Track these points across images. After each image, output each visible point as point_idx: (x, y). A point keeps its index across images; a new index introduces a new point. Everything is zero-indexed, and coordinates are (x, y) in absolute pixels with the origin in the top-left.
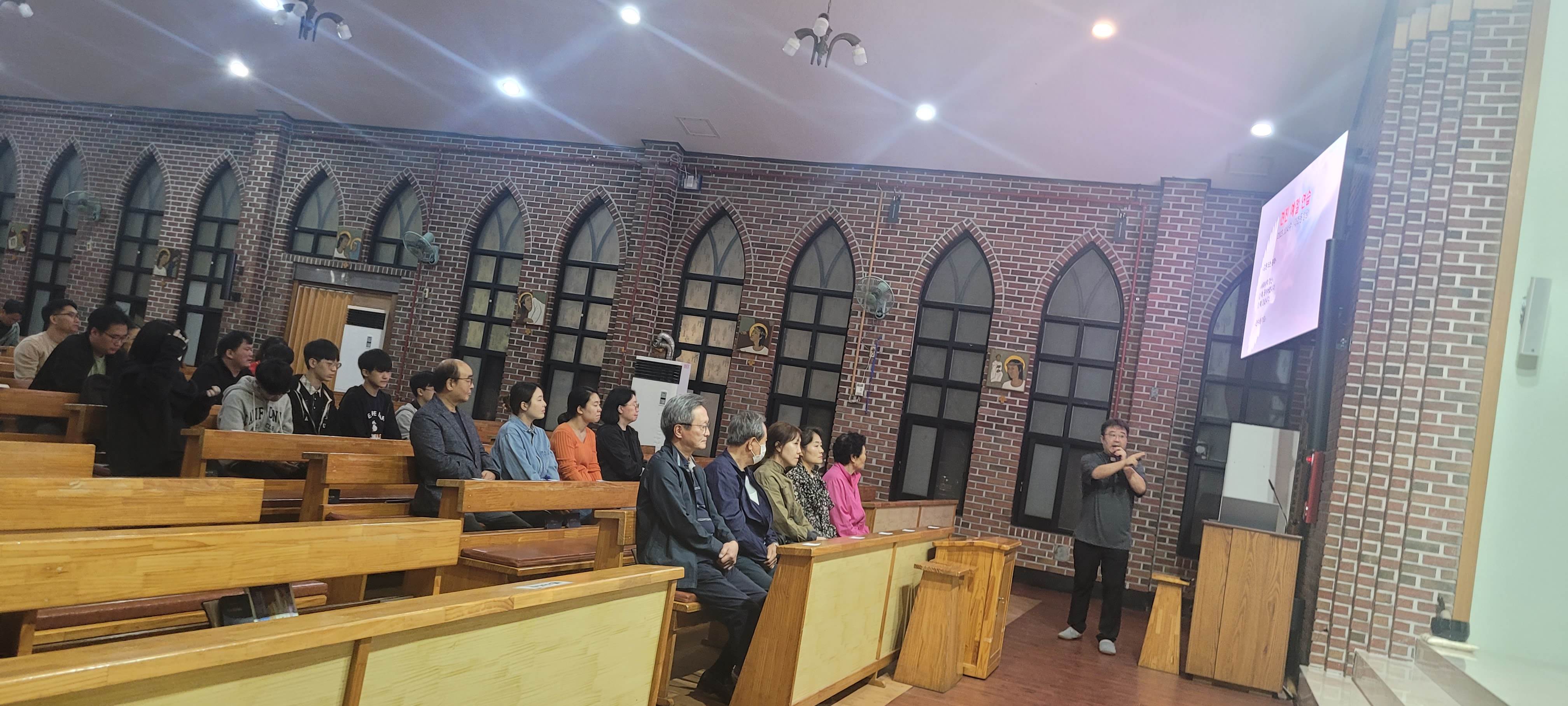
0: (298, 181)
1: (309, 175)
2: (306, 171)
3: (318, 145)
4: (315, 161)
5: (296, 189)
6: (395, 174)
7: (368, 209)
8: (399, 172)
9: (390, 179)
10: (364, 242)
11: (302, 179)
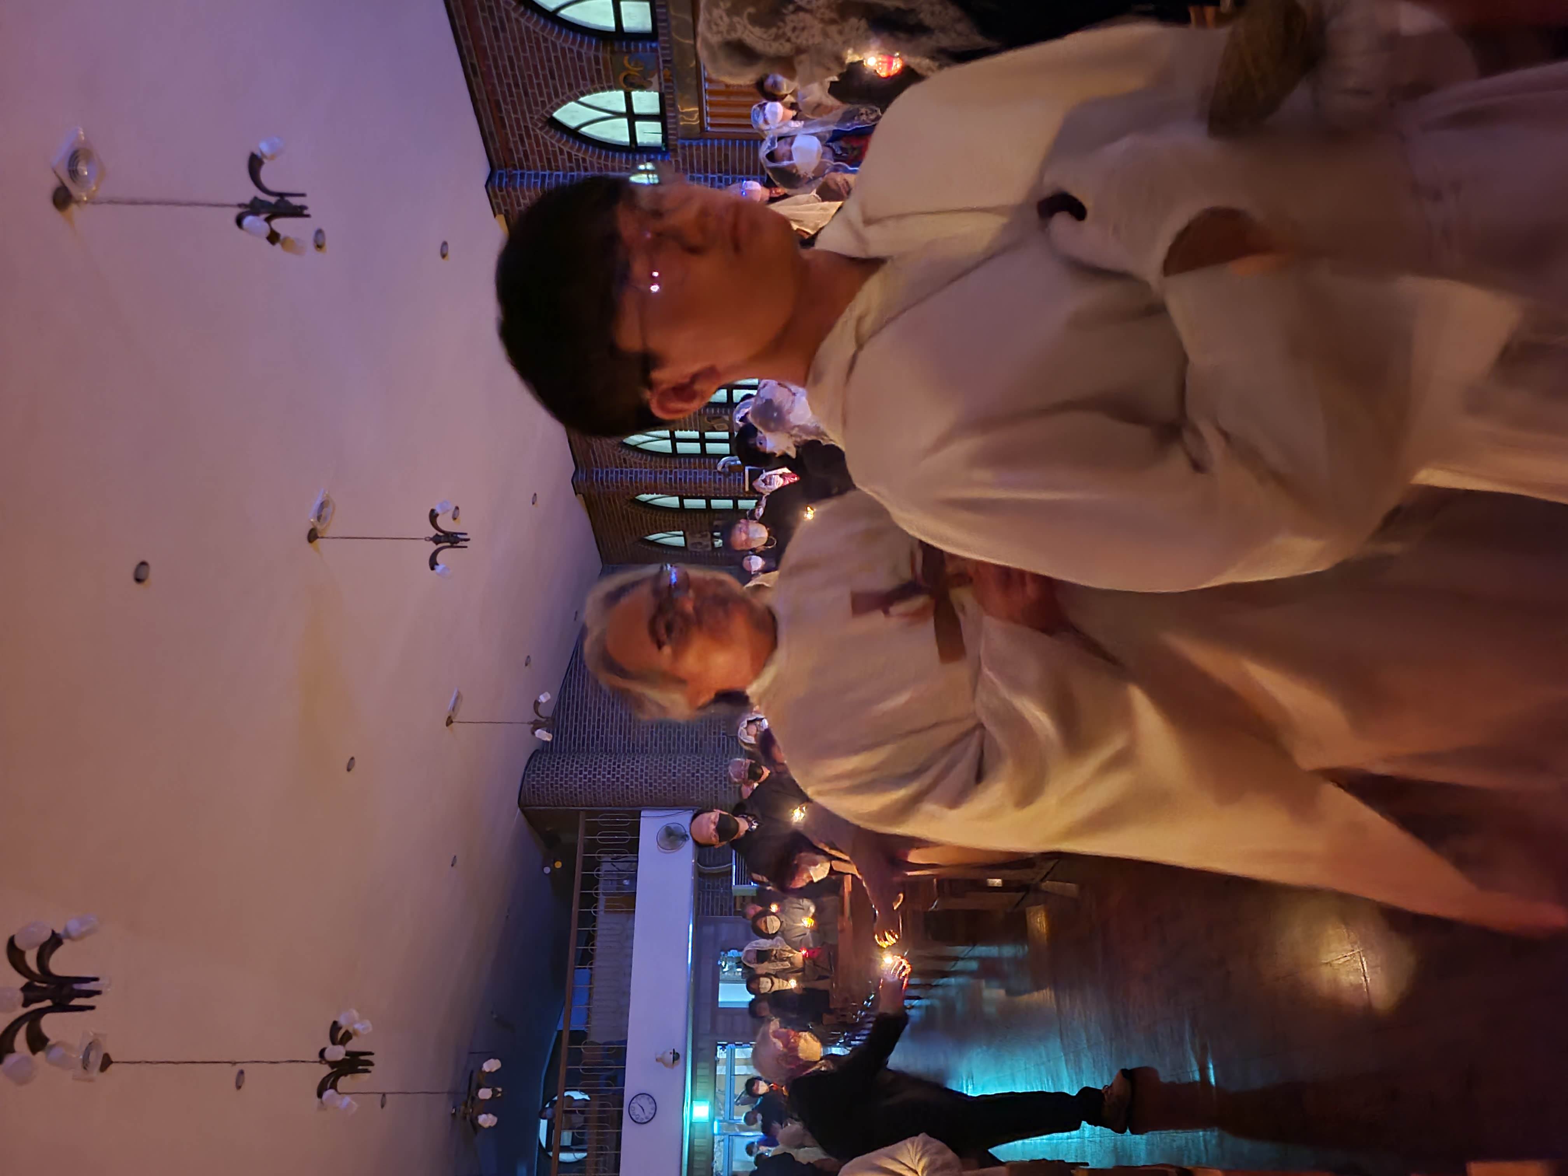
0: (569, 154)
1: (559, 141)
2: (553, 145)
3: (513, 135)
4: (536, 136)
5: (581, 155)
6: (517, 20)
7: (579, 54)
8: (513, 15)
9: (527, 28)
10: (629, 52)
11: (566, 149)
